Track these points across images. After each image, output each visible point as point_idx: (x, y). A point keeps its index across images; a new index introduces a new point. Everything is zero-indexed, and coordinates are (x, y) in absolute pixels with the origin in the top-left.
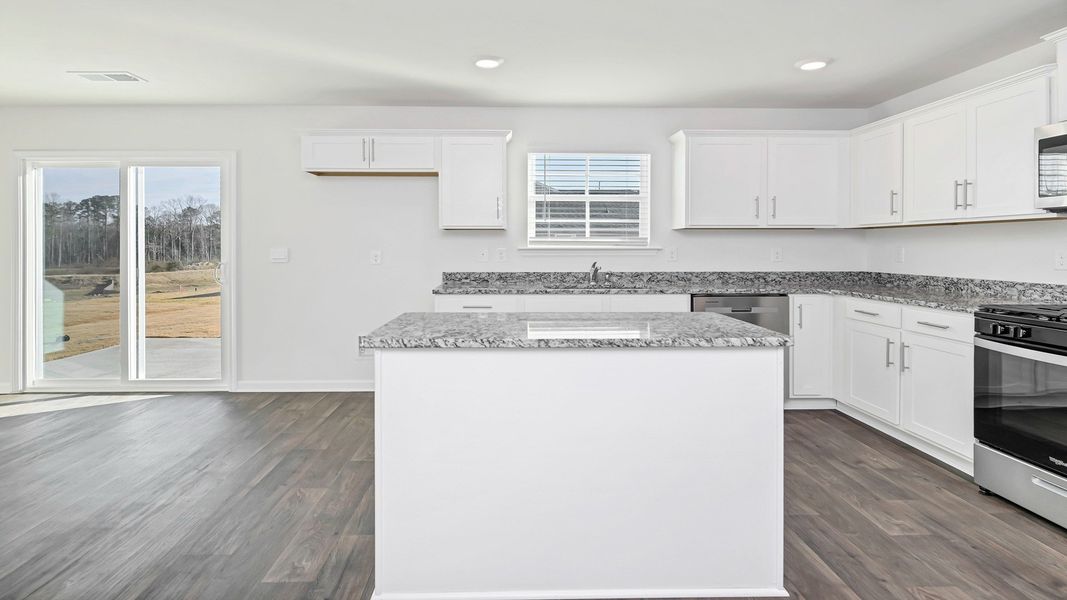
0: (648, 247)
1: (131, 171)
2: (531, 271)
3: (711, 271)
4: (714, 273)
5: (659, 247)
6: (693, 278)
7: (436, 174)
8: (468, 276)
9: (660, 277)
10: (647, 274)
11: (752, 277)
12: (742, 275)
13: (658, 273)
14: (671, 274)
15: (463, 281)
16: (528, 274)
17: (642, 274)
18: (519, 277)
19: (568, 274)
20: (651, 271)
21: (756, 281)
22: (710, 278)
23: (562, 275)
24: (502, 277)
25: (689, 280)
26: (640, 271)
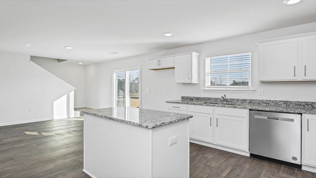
0: (250, 89)
1: (127, 72)
2: (206, 97)
3: (280, 100)
4: (281, 101)
5: (254, 90)
6: (271, 103)
7: (174, 68)
8: (188, 98)
9: (254, 102)
10: (249, 100)
11: (304, 104)
12: (297, 103)
13: (254, 100)
14: (260, 101)
15: (186, 99)
16: (205, 98)
17: (246, 100)
18: (202, 99)
19: (218, 98)
20: (251, 99)
21: (307, 106)
22: (280, 103)
23: (216, 99)
24: (197, 99)
25: (269, 103)
26: (245, 99)
